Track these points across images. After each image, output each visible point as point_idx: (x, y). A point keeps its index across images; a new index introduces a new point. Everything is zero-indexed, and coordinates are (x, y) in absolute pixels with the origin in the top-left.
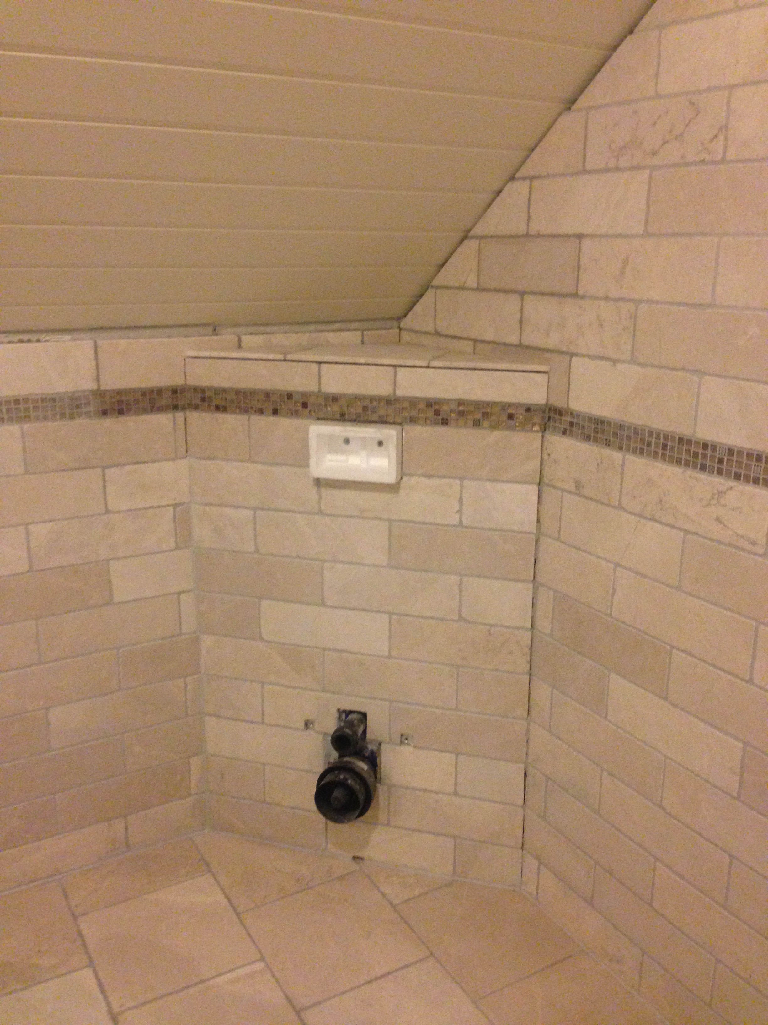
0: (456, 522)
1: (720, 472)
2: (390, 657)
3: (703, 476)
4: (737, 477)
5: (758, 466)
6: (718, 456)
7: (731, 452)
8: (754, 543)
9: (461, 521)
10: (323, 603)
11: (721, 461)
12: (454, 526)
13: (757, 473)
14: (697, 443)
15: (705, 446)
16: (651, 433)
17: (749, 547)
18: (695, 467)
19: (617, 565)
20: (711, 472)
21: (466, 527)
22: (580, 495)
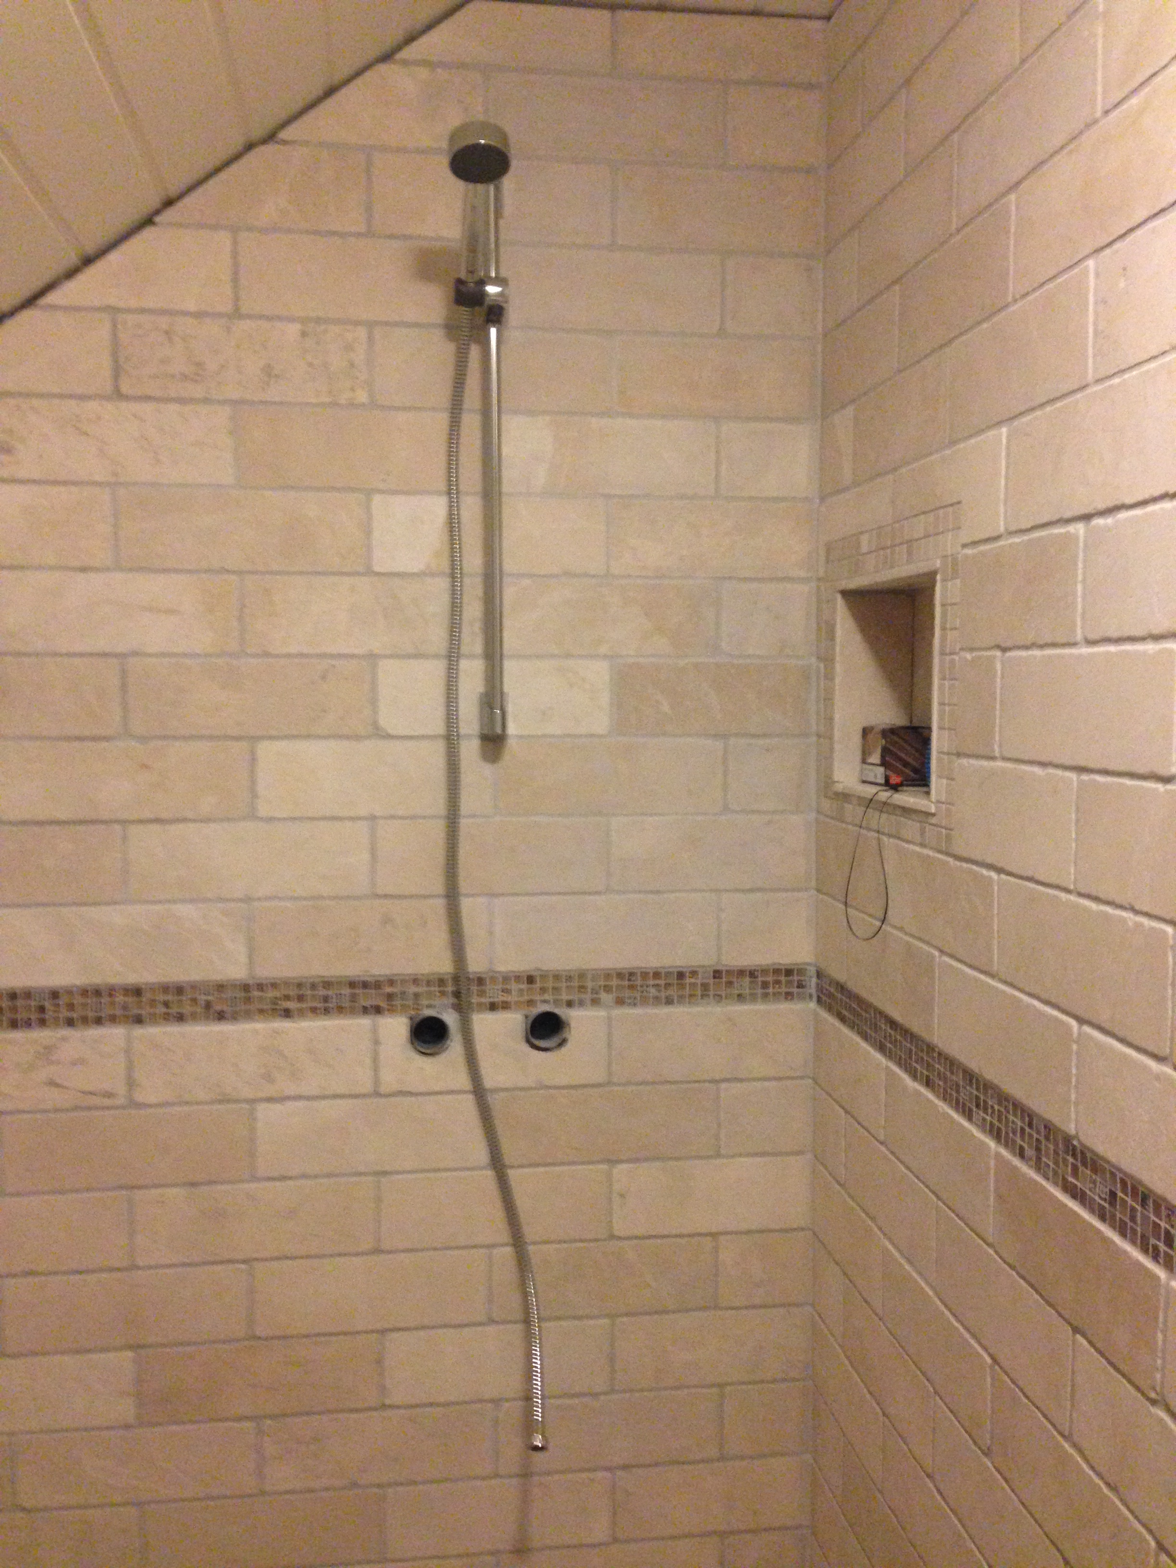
1: (42, 1023)
3: (17, 1035)
4: (70, 1023)
5: (97, 1002)
6: (34, 1004)
7: (55, 994)
8: (109, 1095)
11: (41, 1009)
13: (97, 1012)
15: (12, 996)
17: (105, 1102)
20: (28, 1024)
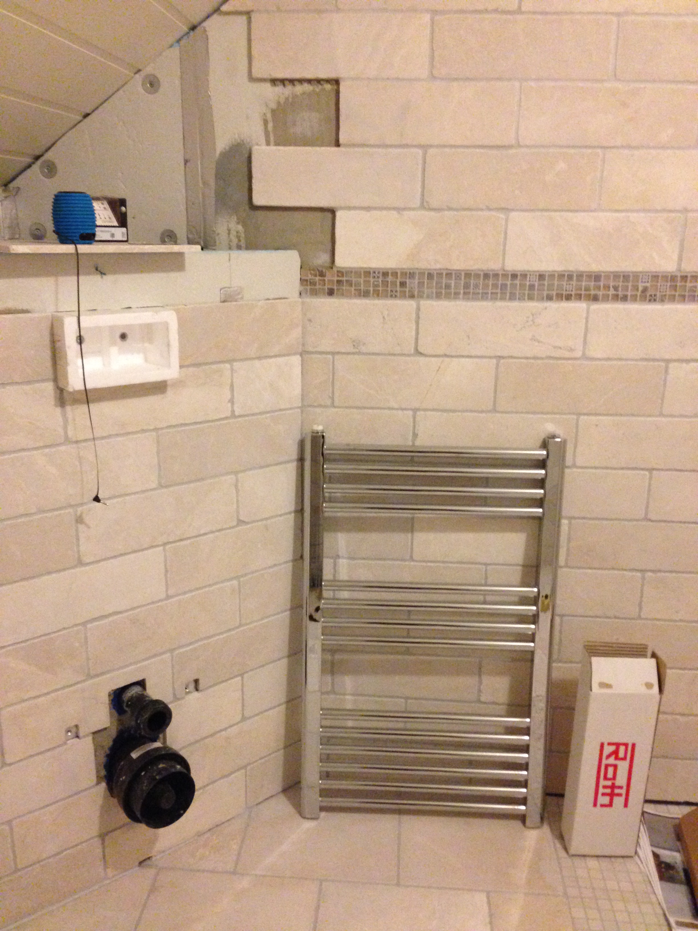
0: (229, 414)
1: (531, 297)
2: (168, 597)
3: (515, 304)
4: (550, 298)
5: (570, 284)
6: (528, 283)
7: (541, 277)
8: (571, 350)
9: (233, 411)
10: (81, 563)
12: (226, 418)
13: (569, 291)
14: (505, 276)
15: (514, 276)
16: (449, 275)
17: (567, 354)
18: (503, 299)
19: (415, 410)
20: (522, 299)
21: (240, 416)
22: (359, 353)
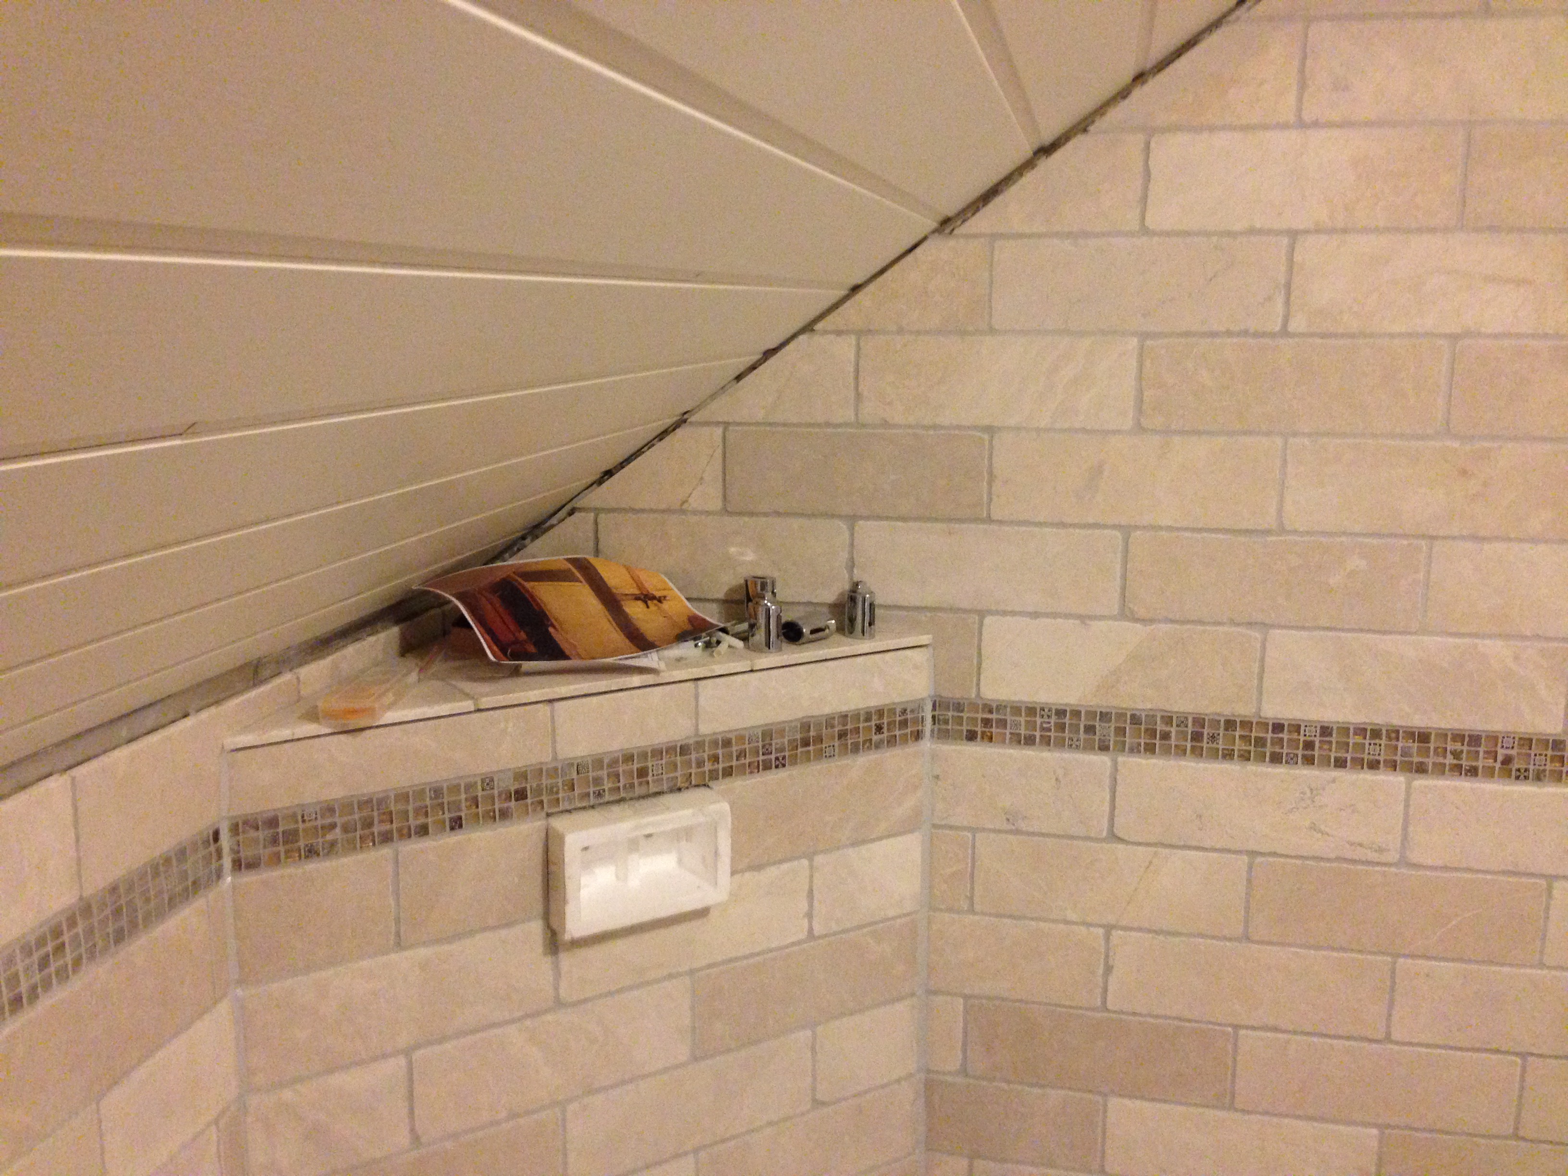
0: (803, 935)
1: (1309, 761)
3: (1280, 770)
4: (1341, 764)
5: (1375, 744)
6: (1302, 738)
7: (1326, 731)
8: (1380, 850)
9: (811, 930)
11: (1309, 745)
12: (799, 943)
14: (1263, 725)
15: (1278, 727)
16: (1168, 720)
18: (1260, 759)
19: (1109, 929)
20: (1292, 760)
21: (819, 937)
22: (1017, 832)
